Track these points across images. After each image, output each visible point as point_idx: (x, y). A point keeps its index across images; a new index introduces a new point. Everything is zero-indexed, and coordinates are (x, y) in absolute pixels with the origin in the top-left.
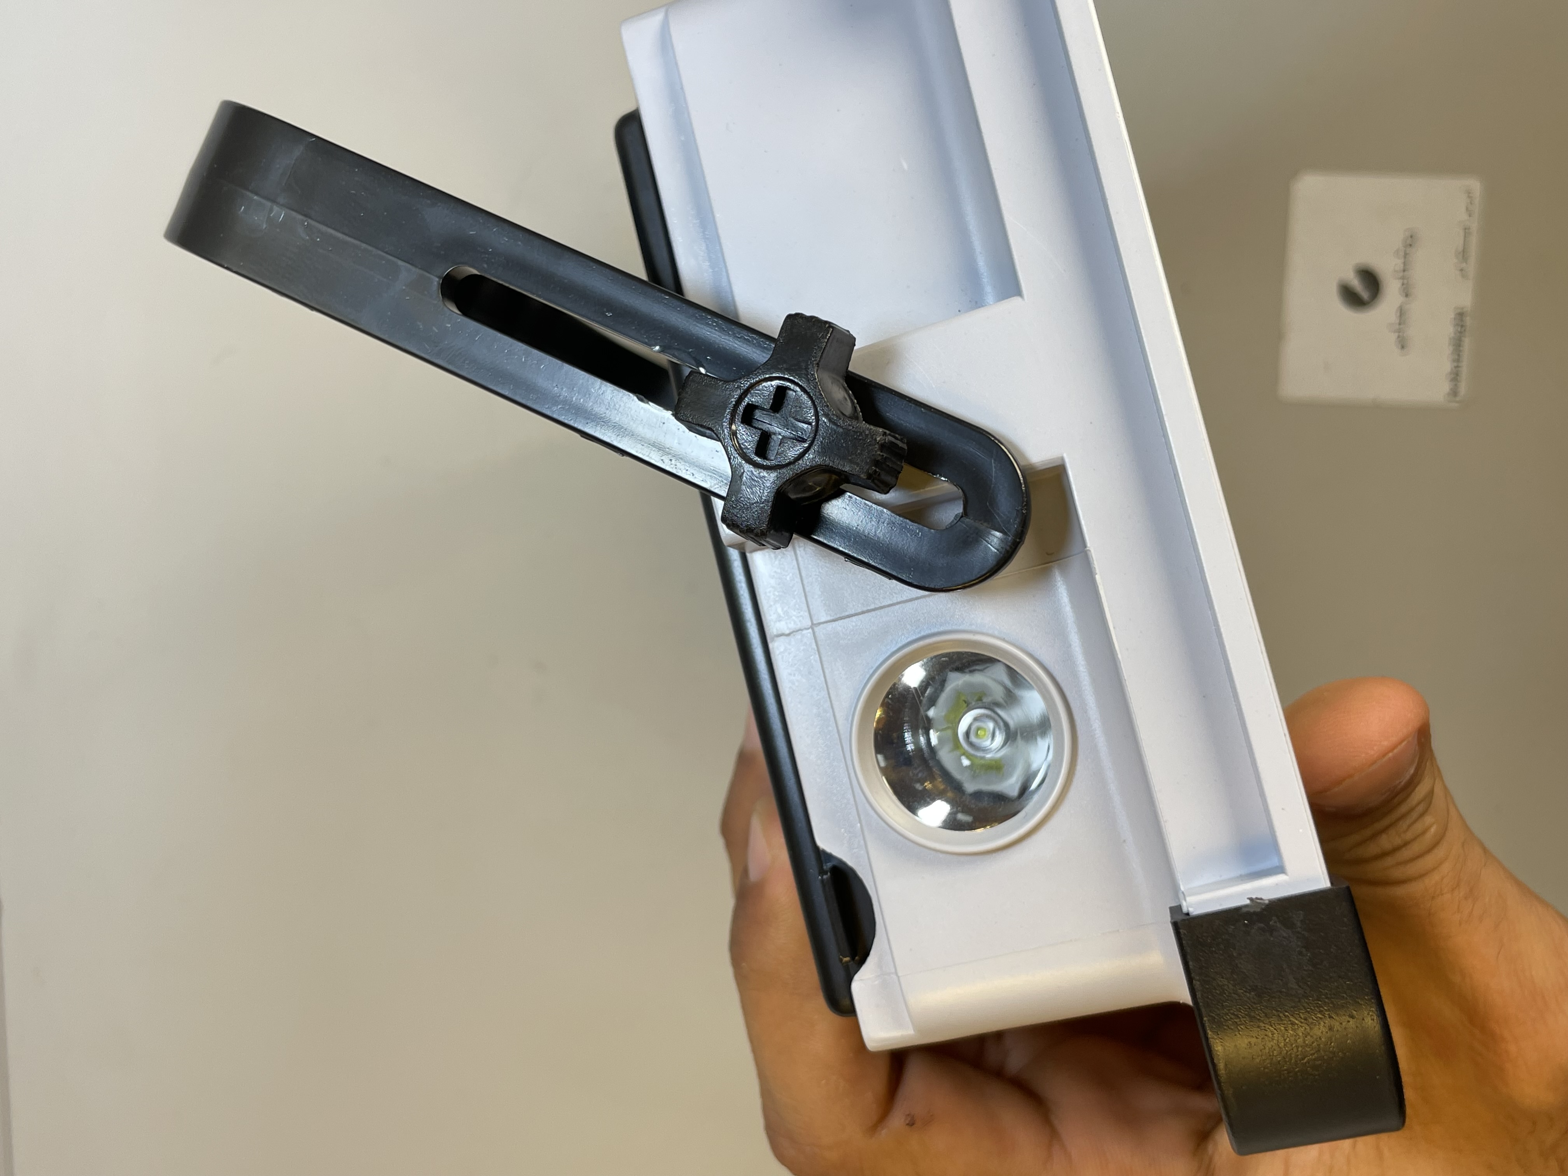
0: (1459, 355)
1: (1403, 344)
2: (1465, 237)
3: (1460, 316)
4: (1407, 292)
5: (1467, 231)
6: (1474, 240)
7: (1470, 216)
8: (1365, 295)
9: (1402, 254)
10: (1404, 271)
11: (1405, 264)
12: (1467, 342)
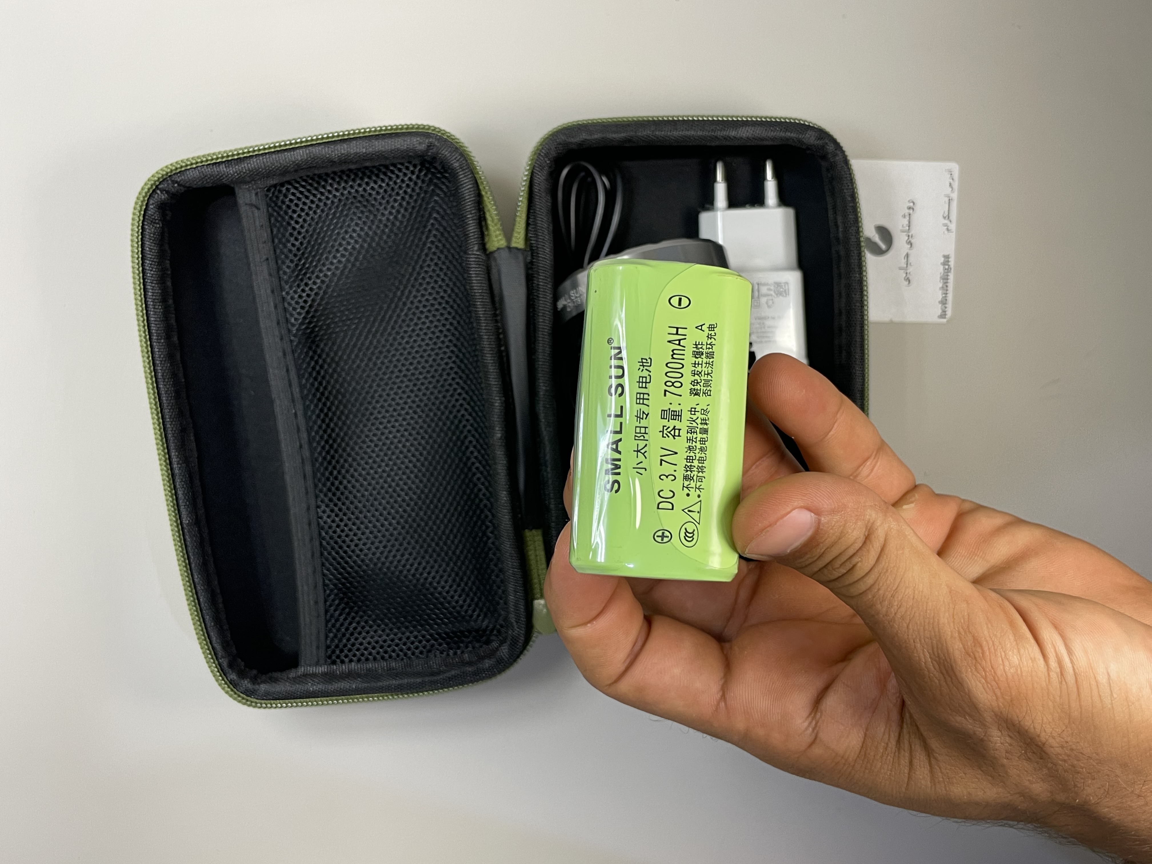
0: (947, 286)
1: (909, 281)
2: (949, 203)
3: (947, 257)
4: (911, 244)
5: (950, 201)
6: (954, 205)
7: (952, 188)
8: (883, 247)
9: (907, 214)
10: (909, 226)
11: (909, 222)
12: (951, 276)
